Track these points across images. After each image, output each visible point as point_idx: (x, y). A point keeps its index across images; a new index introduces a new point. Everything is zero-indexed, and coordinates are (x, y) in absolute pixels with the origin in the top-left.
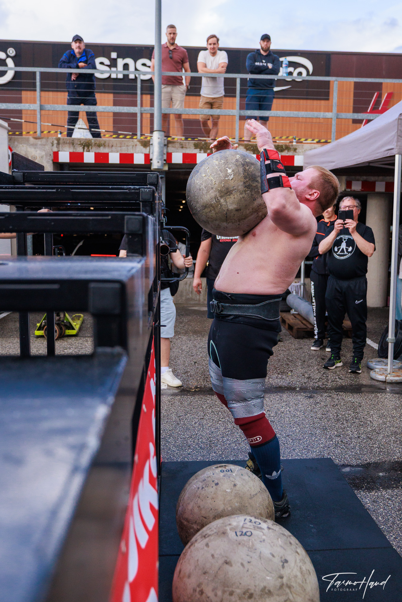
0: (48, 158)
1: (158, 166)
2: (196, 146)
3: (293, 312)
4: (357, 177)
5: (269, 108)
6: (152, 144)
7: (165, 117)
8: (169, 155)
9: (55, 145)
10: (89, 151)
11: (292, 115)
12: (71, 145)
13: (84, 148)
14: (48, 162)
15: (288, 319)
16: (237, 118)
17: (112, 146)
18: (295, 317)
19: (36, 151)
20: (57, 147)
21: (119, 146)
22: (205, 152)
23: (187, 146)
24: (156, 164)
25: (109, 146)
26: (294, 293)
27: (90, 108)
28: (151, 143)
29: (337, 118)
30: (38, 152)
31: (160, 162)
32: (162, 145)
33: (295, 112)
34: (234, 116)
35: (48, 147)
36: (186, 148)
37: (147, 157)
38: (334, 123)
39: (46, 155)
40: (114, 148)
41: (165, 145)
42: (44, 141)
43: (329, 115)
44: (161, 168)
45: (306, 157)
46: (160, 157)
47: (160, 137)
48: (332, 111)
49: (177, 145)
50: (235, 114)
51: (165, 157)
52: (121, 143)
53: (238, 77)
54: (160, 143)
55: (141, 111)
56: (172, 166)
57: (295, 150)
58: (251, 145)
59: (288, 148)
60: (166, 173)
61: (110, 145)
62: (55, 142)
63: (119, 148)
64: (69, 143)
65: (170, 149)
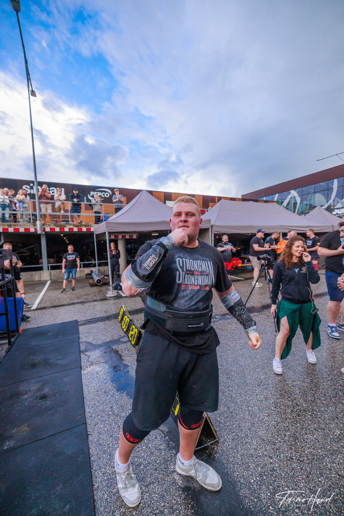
2: (55, 225)
4: (113, 234)
5: (80, 212)
6: (37, 225)
7: (41, 216)
8: (44, 229)
10: (11, 228)
11: (89, 215)
13: (8, 227)
15: (90, 281)
18: (93, 280)
22: (58, 227)
24: (39, 232)
25: (19, 226)
26: (94, 272)
31: (41, 231)
32: (41, 225)
33: (90, 214)
34: (68, 216)
36: (51, 226)
37: (35, 229)
40: (21, 226)
44: (42, 233)
45: (95, 229)
46: (41, 229)
49: (47, 225)
51: (43, 229)
54: (40, 225)
55: (32, 213)
56: (46, 232)
57: (91, 226)
59: (88, 226)
60: (44, 234)
63: (24, 227)
65: (45, 227)
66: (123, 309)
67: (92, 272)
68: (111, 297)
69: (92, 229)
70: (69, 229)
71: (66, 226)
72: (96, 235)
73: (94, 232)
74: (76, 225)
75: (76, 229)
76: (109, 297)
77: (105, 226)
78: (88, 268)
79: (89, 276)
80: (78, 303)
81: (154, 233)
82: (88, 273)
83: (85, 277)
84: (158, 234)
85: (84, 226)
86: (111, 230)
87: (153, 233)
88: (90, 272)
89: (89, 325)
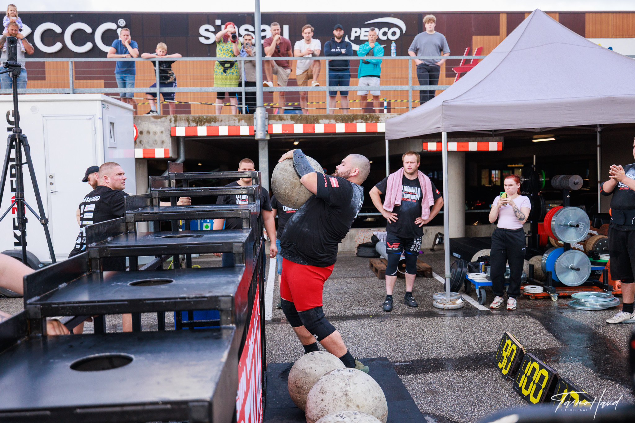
0: (167, 132)
1: (261, 137)
2: (292, 118)
3: (381, 257)
4: (432, 140)
5: (348, 84)
8: (270, 127)
9: (173, 122)
10: (202, 126)
12: (186, 121)
13: (197, 124)
14: (167, 136)
15: (375, 263)
16: (328, 94)
17: (221, 121)
18: (382, 262)
19: (157, 127)
20: (174, 123)
21: (228, 120)
22: (301, 123)
23: (285, 117)
24: (259, 135)
25: (218, 121)
26: (382, 241)
27: (201, 89)
28: (254, 117)
29: (413, 90)
30: (159, 128)
31: (263, 133)
32: (264, 119)
35: (167, 123)
36: (285, 121)
37: (252, 129)
38: (410, 94)
39: (165, 130)
40: (223, 122)
41: (266, 118)
42: (163, 119)
43: (405, 88)
44: (263, 138)
45: (387, 125)
46: (263, 129)
47: (261, 112)
48: (407, 84)
49: (277, 118)
50: (325, 90)
51: (267, 129)
52: (229, 118)
53: (327, 59)
54: (261, 117)
55: (245, 90)
56: (272, 135)
57: (378, 118)
58: (340, 116)
59: (372, 118)
60: (269, 141)
61: (220, 120)
62: (173, 119)
63: (227, 122)
64: (185, 120)
65: (271, 122)
66: (513, 343)
67: (375, 240)
68: (449, 310)
69: (381, 127)
70: (326, 126)
71: (320, 121)
72: (390, 141)
73: (386, 135)
74: (341, 116)
75: (340, 128)
76: (443, 309)
77: (440, 115)
78: (366, 229)
79: (369, 251)
80: (367, 316)
81: (543, 136)
82: (365, 242)
83: (356, 251)
84: (553, 139)
85: (360, 121)
86: (456, 126)
87: (535, 137)
88: (370, 241)
89: (422, 375)
